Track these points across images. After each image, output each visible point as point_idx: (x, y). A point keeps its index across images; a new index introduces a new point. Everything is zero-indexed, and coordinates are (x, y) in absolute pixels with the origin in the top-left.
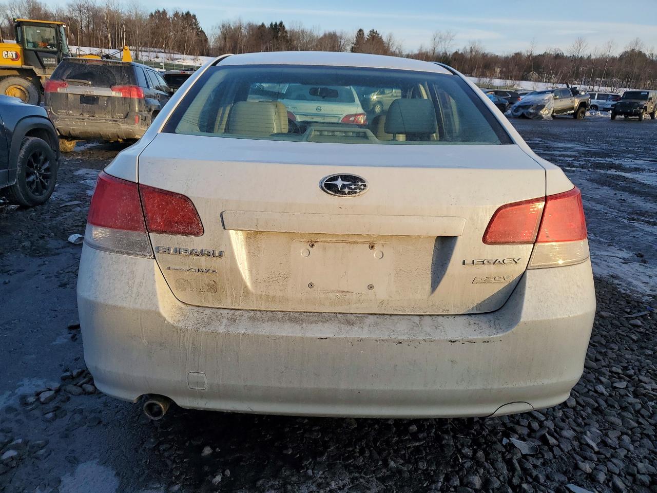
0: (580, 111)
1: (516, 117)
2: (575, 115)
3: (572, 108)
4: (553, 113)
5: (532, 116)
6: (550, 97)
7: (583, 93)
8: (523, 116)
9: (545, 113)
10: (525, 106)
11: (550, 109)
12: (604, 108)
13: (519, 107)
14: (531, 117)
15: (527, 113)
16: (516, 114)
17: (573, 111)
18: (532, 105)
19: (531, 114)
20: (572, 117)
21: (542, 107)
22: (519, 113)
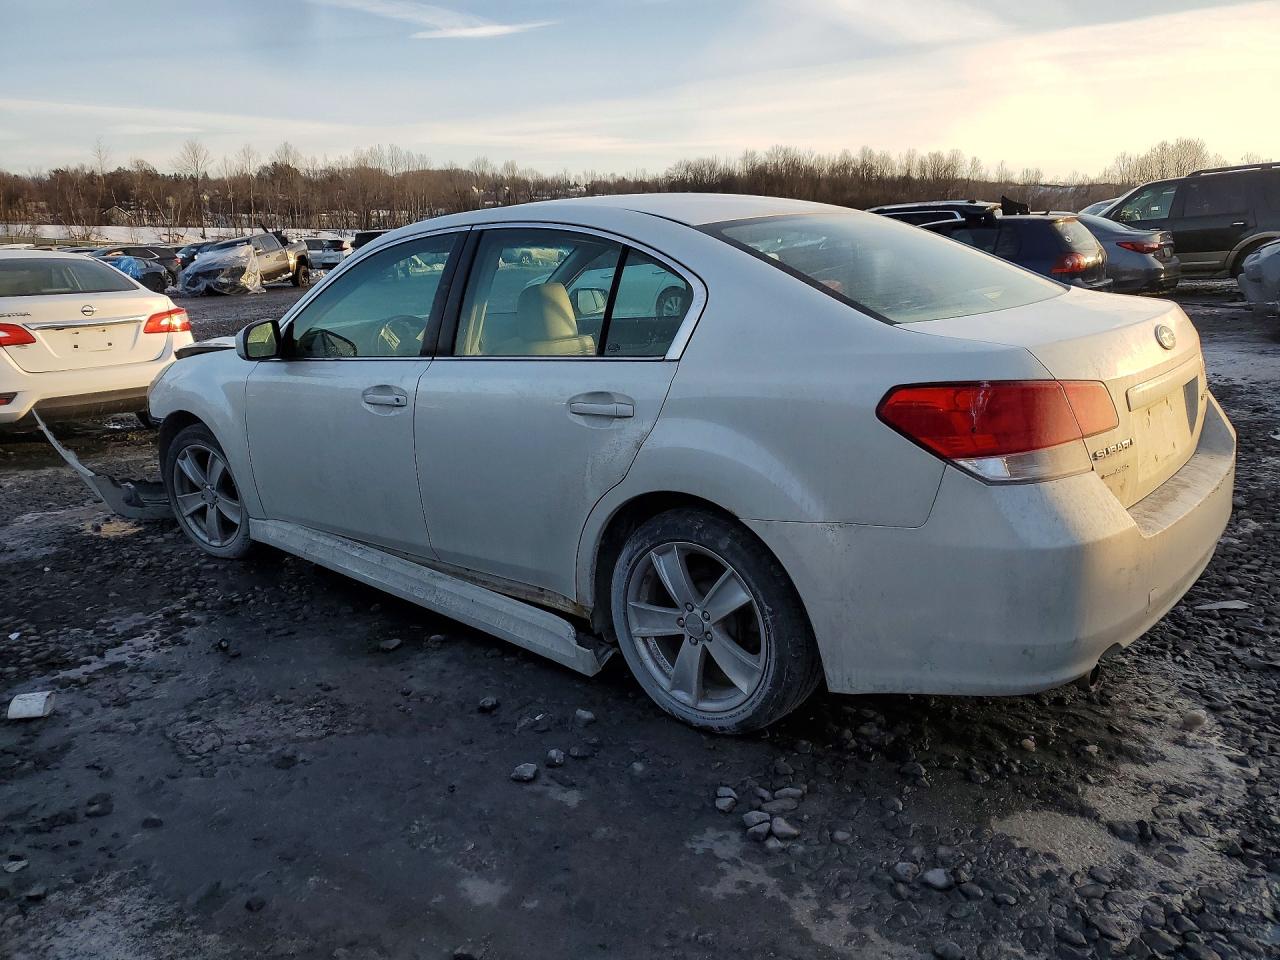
0: (301, 271)
1: (195, 295)
2: (295, 280)
3: (286, 269)
4: (262, 280)
5: (228, 290)
6: (249, 253)
7: (295, 241)
8: (210, 292)
9: (251, 281)
10: (210, 273)
11: (255, 274)
12: (324, 264)
13: (197, 274)
14: (226, 291)
15: (216, 285)
16: (196, 288)
17: (290, 274)
18: (223, 270)
19: (224, 286)
20: (291, 284)
21: (242, 271)
22: (201, 287)
